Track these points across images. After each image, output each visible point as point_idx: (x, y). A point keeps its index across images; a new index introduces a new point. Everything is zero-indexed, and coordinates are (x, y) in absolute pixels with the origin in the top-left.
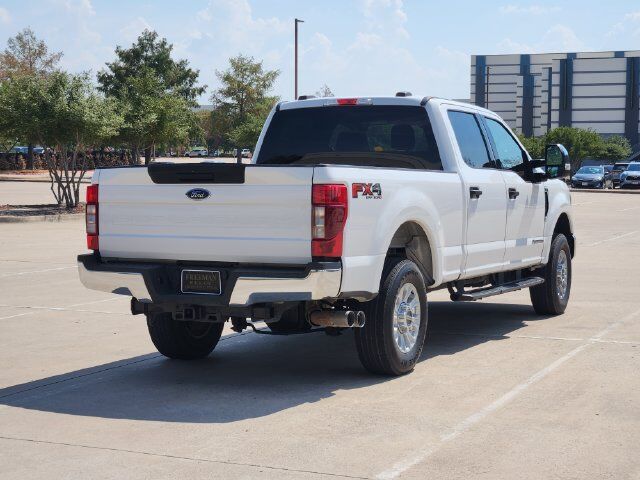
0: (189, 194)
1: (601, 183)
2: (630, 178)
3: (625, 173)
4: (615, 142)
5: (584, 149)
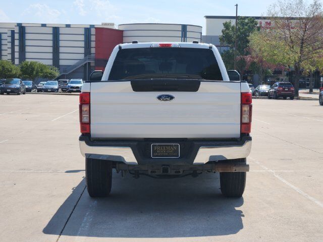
0: (159, 98)
1: (58, 89)
2: (72, 87)
3: (69, 85)
4: (52, 69)
5: (42, 73)
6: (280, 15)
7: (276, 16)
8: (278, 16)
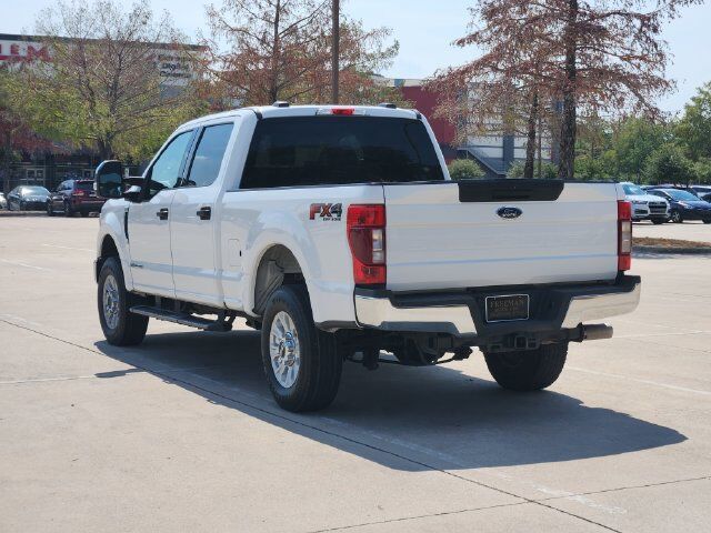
6: (63, 34)
7: (53, 34)
8: (61, 35)
